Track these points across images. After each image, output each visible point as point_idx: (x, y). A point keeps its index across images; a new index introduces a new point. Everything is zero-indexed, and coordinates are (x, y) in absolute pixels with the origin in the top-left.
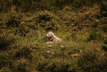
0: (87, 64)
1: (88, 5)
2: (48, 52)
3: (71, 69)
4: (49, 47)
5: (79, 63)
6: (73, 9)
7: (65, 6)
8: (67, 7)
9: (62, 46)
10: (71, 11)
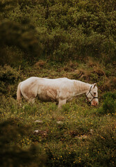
0: (106, 153)
1: (77, 59)
2: (37, 131)
3: (78, 160)
4: (37, 124)
5: (91, 150)
6: (52, 64)
7: (38, 60)
8: (41, 62)
9: (59, 122)
10: (49, 68)
